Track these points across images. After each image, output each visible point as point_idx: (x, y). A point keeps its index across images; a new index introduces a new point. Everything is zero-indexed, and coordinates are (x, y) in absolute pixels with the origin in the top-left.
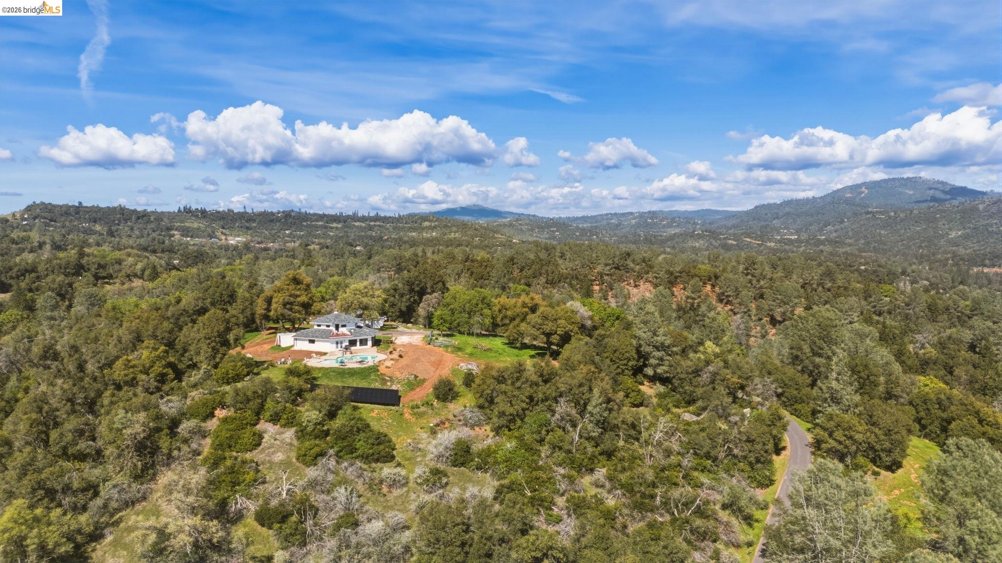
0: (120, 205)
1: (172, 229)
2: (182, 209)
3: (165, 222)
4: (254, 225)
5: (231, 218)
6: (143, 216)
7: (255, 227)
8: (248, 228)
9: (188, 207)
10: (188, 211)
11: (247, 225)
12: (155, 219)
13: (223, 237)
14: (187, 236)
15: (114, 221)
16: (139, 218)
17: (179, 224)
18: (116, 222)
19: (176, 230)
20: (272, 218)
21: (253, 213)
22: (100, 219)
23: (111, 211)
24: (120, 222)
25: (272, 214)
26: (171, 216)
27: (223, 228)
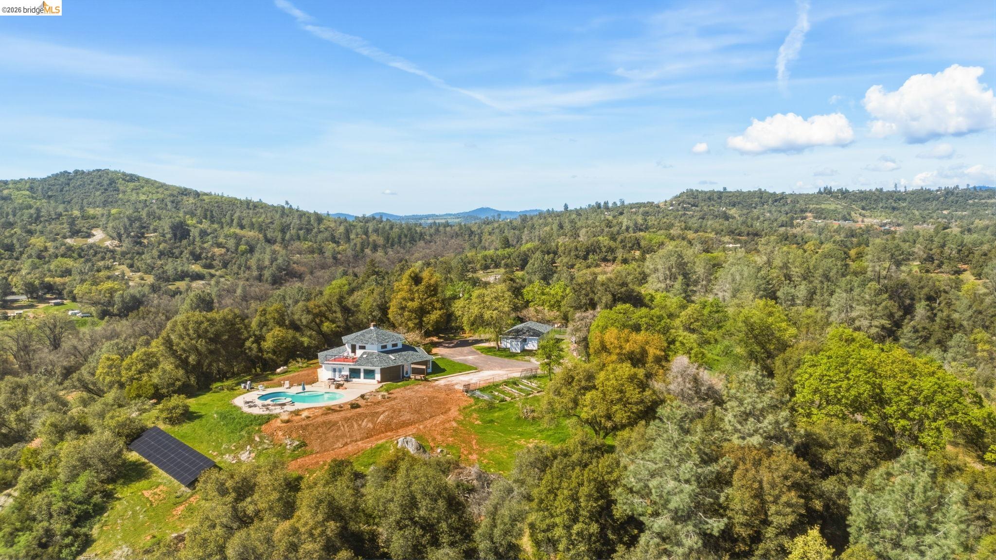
0: (760, 189)
1: (806, 211)
2: (822, 190)
3: (801, 204)
4: (904, 205)
5: (875, 197)
6: (783, 198)
7: (904, 207)
8: (894, 209)
9: (829, 187)
10: (828, 192)
11: (894, 205)
12: (791, 201)
13: (860, 219)
14: (820, 218)
15: (752, 204)
16: (776, 201)
17: (814, 206)
18: (753, 205)
19: (810, 212)
20: (928, 196)
21: (905, 191)
22: (739, 203)
23: (751, 194)
24: (757, 204)
25: (929, 192)
26: (809, 198)
27: (863, 209)
